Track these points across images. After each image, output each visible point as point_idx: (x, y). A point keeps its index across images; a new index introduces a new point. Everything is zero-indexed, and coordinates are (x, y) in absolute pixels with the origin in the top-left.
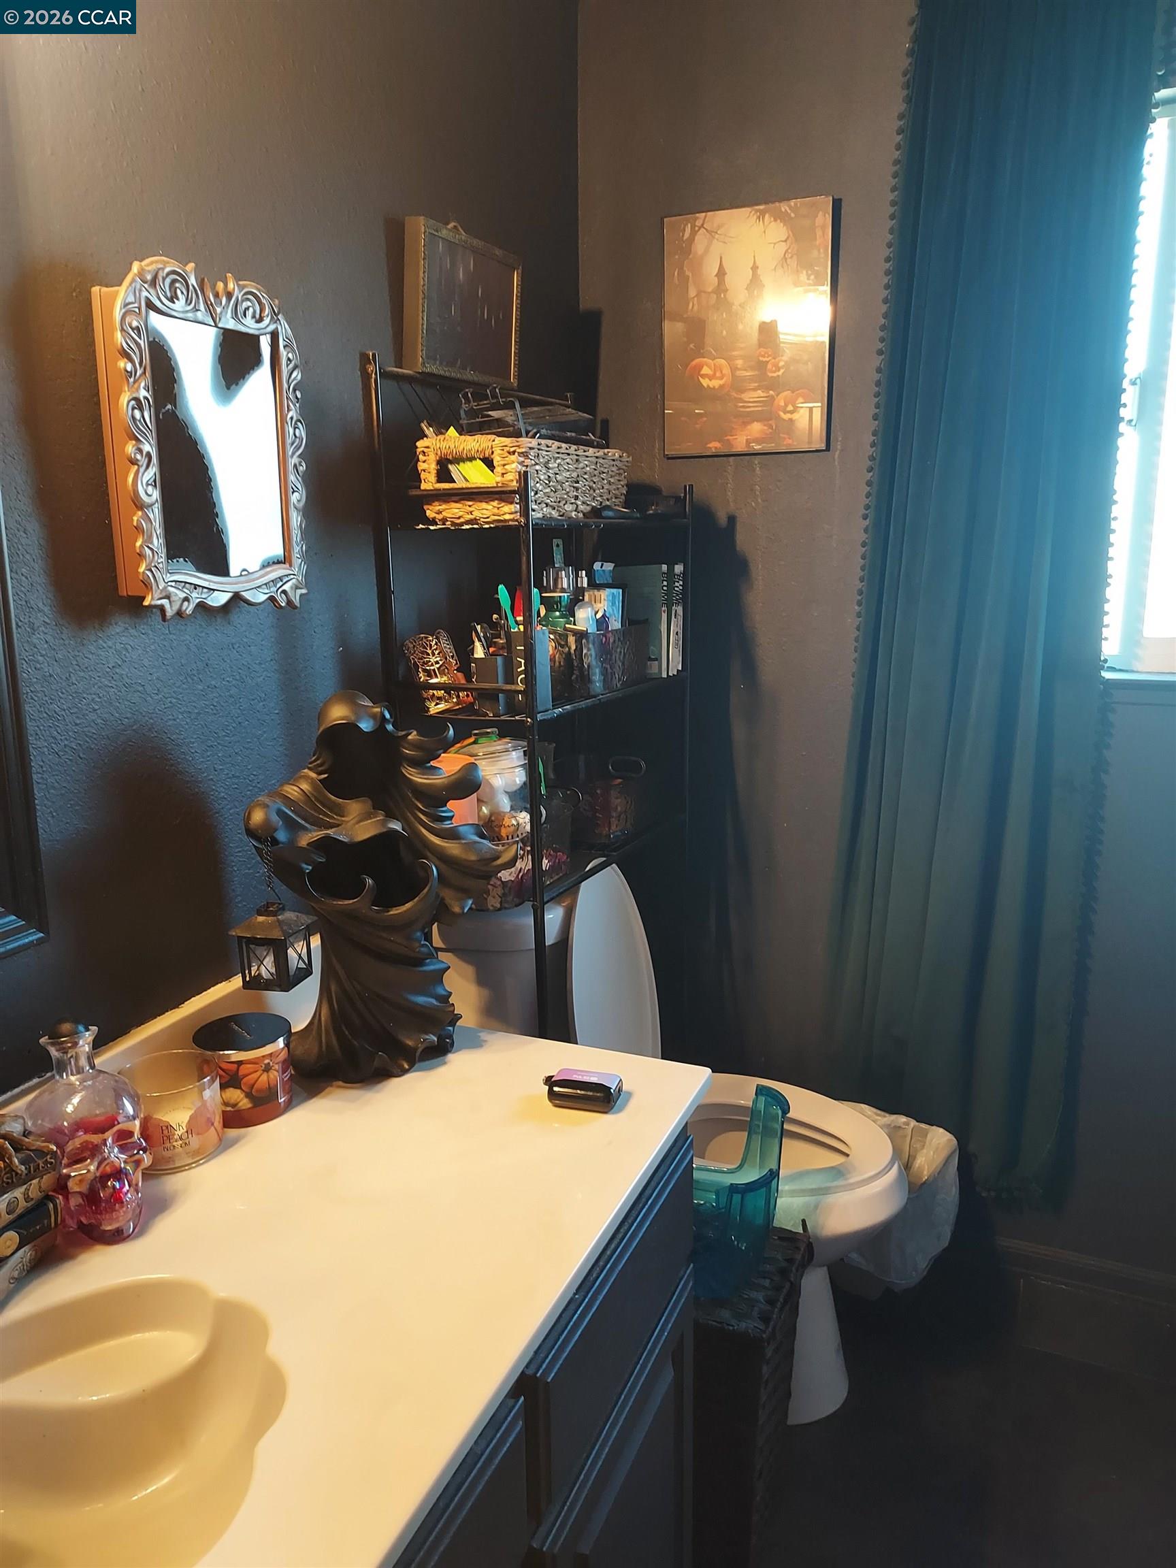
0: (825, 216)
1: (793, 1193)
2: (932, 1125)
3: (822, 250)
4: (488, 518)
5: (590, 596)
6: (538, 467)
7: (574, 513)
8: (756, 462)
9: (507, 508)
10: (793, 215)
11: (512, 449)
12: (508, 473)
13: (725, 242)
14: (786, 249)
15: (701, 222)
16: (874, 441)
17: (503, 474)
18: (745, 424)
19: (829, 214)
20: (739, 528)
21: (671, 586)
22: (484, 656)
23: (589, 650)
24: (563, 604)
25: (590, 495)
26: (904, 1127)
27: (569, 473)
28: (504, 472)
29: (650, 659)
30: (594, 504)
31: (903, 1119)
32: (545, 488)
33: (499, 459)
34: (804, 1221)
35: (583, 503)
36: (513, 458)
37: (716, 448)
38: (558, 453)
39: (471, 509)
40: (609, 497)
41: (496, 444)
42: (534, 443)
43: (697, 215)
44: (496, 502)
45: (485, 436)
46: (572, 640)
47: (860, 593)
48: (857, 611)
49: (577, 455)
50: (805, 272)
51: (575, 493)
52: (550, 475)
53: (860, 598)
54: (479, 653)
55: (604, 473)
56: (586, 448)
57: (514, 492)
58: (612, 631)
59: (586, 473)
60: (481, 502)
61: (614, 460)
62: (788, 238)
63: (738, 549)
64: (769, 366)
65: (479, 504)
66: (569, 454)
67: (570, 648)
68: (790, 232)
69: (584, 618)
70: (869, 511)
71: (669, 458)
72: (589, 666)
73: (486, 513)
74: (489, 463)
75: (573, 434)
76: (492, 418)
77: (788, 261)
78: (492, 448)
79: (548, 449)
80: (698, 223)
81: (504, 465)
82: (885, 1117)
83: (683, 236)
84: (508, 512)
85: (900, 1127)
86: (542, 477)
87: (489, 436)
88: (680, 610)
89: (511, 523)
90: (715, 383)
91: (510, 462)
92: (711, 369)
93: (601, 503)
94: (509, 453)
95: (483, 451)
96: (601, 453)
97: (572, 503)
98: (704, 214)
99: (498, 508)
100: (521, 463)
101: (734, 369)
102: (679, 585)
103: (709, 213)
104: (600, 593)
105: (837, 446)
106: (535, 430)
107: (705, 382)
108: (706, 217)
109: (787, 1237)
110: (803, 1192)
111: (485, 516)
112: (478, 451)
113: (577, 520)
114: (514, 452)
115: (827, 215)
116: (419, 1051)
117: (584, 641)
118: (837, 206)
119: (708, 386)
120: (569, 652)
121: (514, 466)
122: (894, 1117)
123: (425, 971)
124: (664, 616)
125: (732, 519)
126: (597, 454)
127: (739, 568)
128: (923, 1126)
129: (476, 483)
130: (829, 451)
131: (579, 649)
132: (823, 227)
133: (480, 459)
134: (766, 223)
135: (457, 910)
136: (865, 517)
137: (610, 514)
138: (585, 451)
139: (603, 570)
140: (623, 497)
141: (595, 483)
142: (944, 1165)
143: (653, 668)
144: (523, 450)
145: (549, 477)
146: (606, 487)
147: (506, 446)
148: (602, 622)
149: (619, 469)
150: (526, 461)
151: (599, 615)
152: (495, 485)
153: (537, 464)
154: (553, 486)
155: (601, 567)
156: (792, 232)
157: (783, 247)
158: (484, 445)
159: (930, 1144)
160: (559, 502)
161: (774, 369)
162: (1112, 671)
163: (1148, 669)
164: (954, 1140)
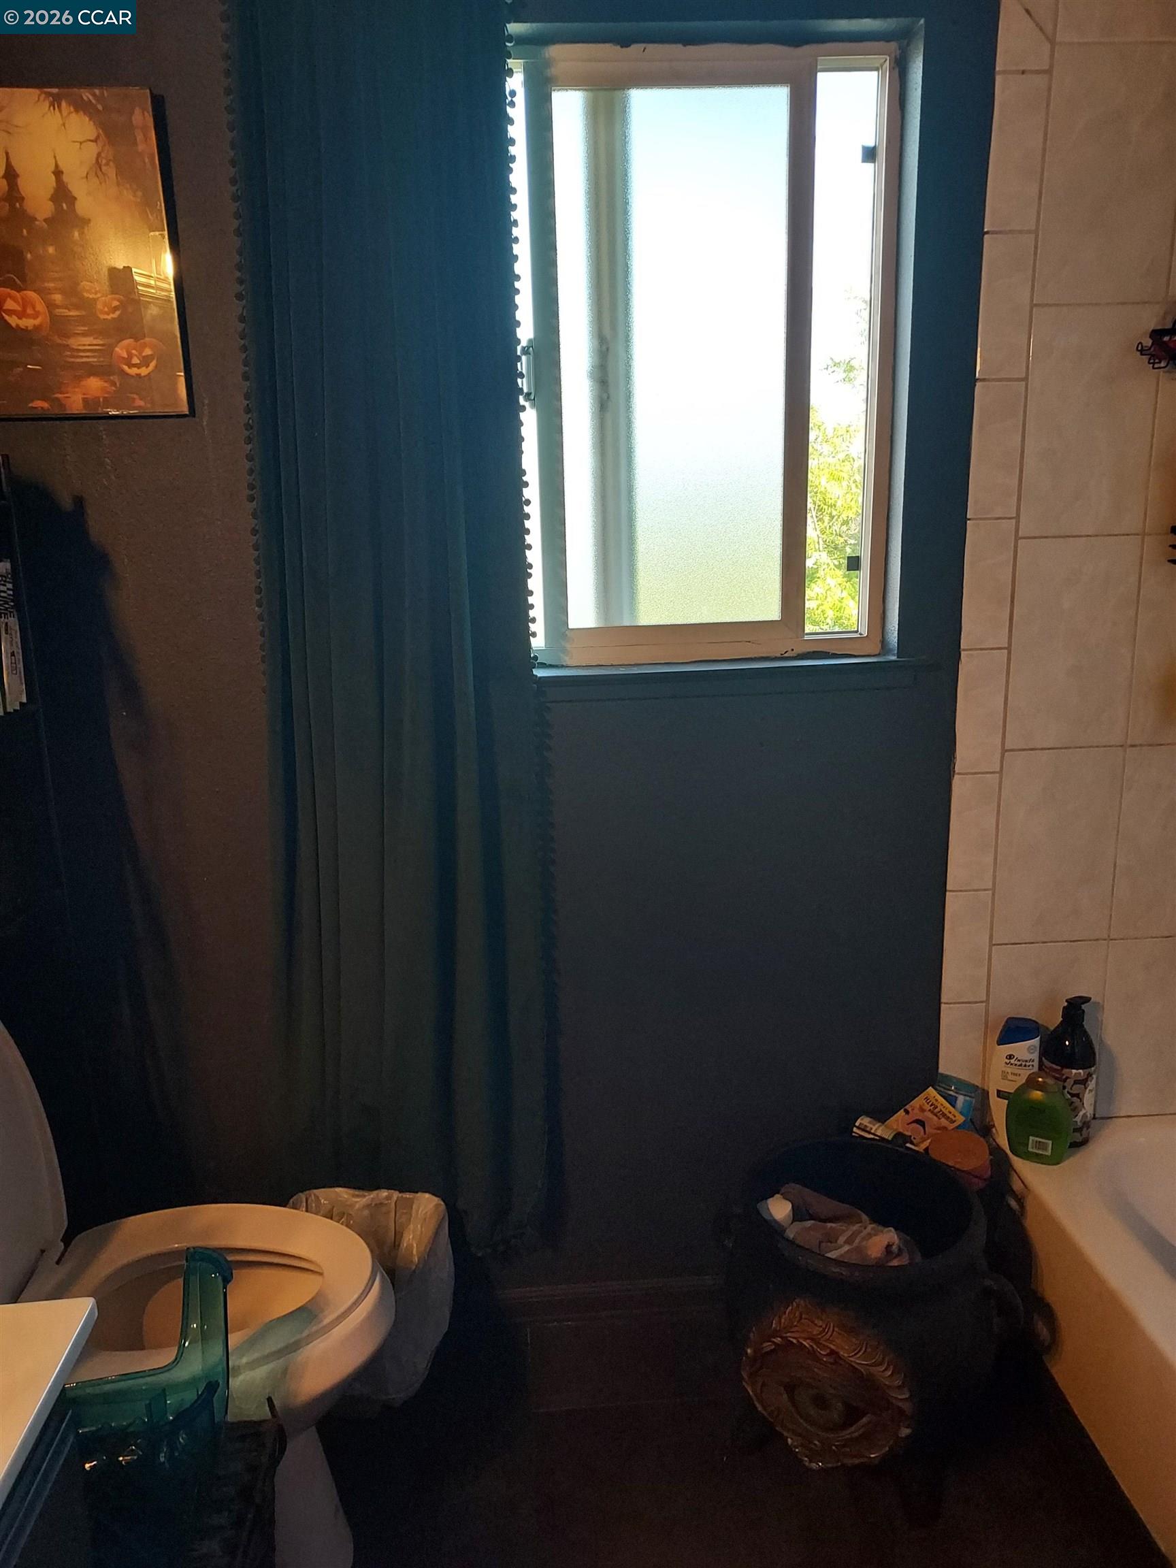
0: (144, 114)
1: (252, 1365)
2: (417, 1192)
3: (148, 163)
8: (103, 428)
10: (99, 107)
13: (9, 133)
14: (98, 152)
16: (248, 405)
18: (78, 378)
19: (148, 112)
26: (386, 1202)
31: (384, 1193)
34: (270, 1400)
37: (42, 408)
48: (258, 613)
50: (128, 186)
53: (259, 597)
62: (98, 137)
64: (99, 305)
68: (101, 131)
70: (254, 491)
77: (104, 168)
82: (365, 1196)
85: (381, 1204)
88: (13, 622)
90: (27, 323)
92: (18, 303)
101: (51, 306)
105: (204, 410)
107: (12, 321)
110: (266, 1359)
115: (146, 114)
118: (158, 104)
119: (18, 326)
122: (374, 1194)
125: (79, 502)
128: (407, 1195)
130: (194, 416)
132: (144, 129)
134: (64, 113)
136: (251, 499)
142: (434, 1239)
156: (103, 129)
157: (93, 149)
159: (417, 1215)
161: (106, 309)
162: (543, 666)
163: (577, 663)
164: (442, 1203)
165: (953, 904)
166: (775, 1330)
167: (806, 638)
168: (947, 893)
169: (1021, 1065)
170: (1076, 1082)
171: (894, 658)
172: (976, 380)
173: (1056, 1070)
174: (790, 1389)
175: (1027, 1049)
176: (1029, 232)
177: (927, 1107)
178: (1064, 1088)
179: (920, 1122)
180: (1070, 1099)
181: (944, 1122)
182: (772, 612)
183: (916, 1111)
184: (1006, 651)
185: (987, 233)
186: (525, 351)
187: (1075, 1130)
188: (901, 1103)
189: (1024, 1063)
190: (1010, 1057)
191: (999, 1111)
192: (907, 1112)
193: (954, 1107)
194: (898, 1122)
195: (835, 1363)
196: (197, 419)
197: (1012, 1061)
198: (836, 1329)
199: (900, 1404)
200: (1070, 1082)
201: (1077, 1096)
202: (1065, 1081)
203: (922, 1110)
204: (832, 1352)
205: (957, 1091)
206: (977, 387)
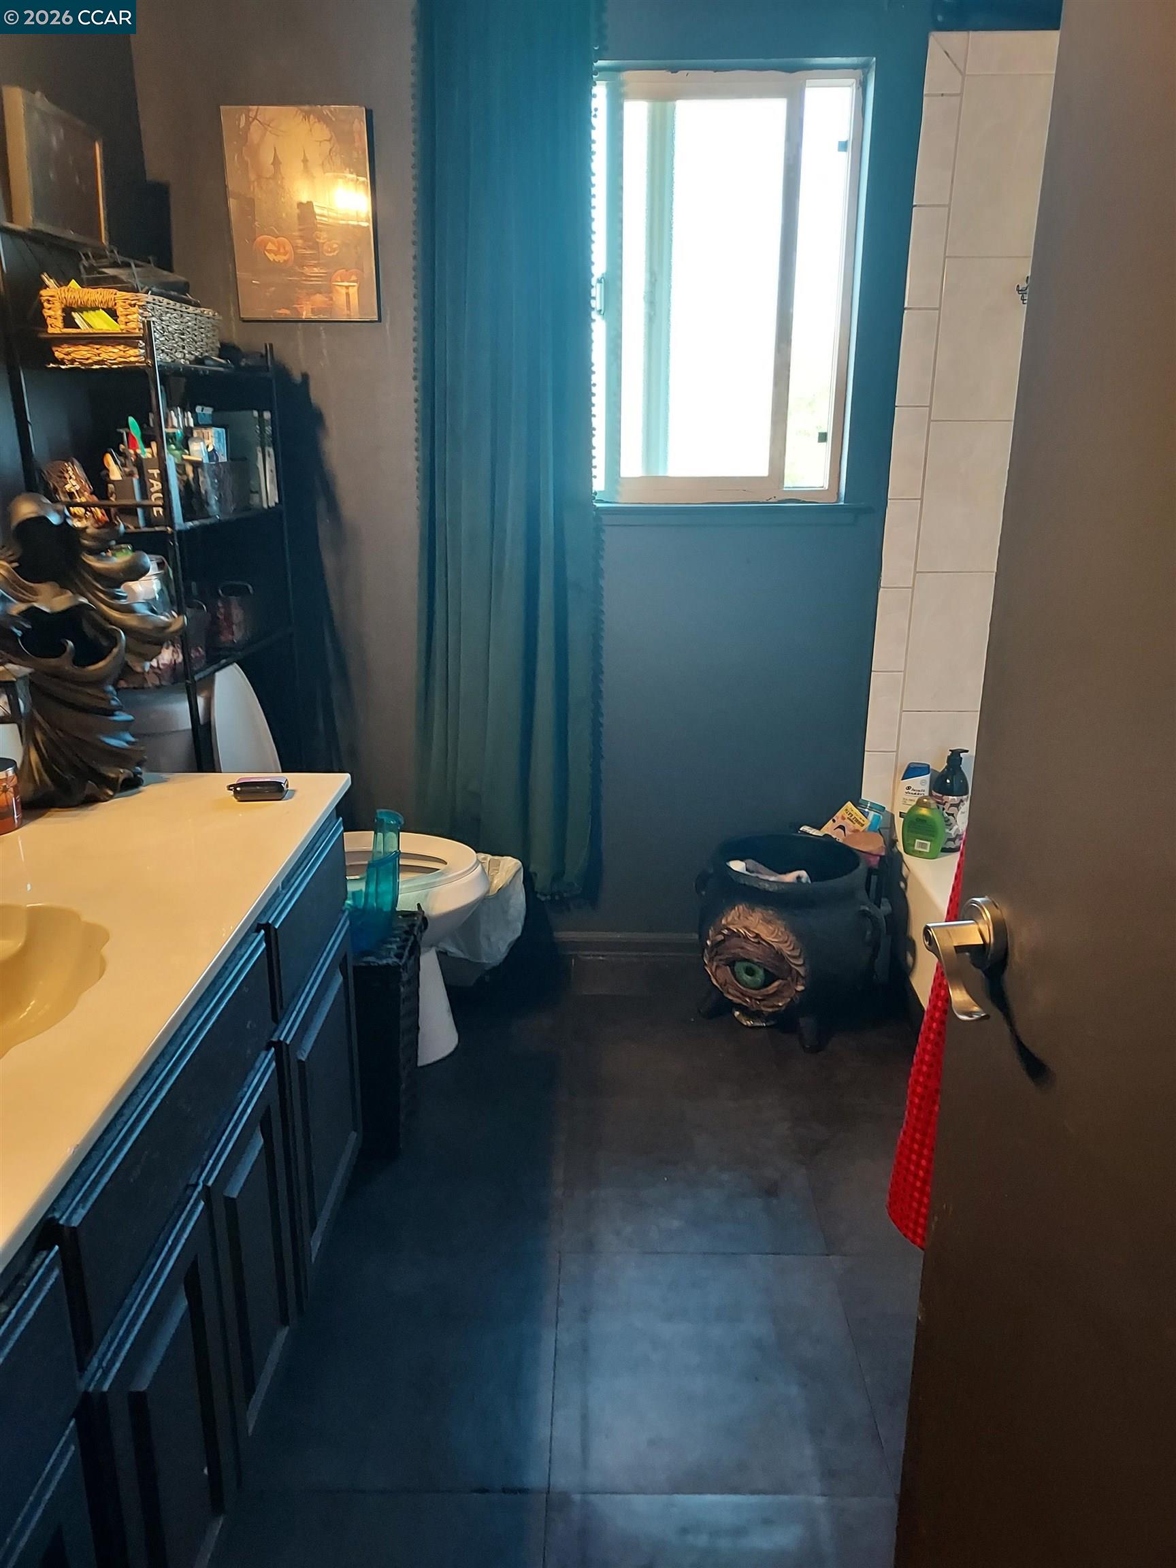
0: (360, 123)
2: (506, 857)
3: (360, 152)
4: (114, 360)
5: (198, 433)
6: (154, 319)
7: (182, 361)
8: (321, 328)
9: (132, 352)
10: (334, 119)
11: (133, 302)
12: (133, 322)
13: (277, 135)
14: (329, 148)
15: (254, 114)
17: (126, 323)
18: (309, 295)
19: (363, 122)
20: (312, 384)
21: (262, 430)
22: (121, 478)
23: (205, 477)
24: (178, 439)
25: (194, 346)
27: (177, 326)
28: (127, 321)
29: (252, 492)
30: (196, 354)
32: (161, 337)
33: (122, 310)
34: (419, 905)
35: (190, 353)
36: (134, 309)
37: (286, 314)
38: (167, 308)
39: (98, 352)
40: (207, 349)
41: (119, 298)
42: (150, 298)
43: (250, 107)
44: (122, 346)
45: (106, 289)
46: (189, 469)
47: (417, 440)
49: (181, 311)
50: (348, 169)
51: (182, 344)
52: (164, 326)
54: (115, 474)
55: (202, 328)
56: (187, 306)
57: (139, 338)
58: (221, 463)
59: (188, 327)
60: (108, 346)
61: (208, 318)
62: (331, 138)
63: (312, 401)
64: (325, 247)
65: (107, 347)
66: (175, 310)
67: (188, 476)
68: (333, 134)
69: (197, 451)
71: (244, 321)
72: (206, 492)
73: (113, 355)
74: (113, 313)
75: (176, 293)
76: (105, 275)
77: (333, 158)
78: (115, 300)
79: (160, 304)
80: (252, 114)
81: (127, 315)
83: (239, 125)
84: (134, 355)
86: (158, 328)
87: (111, 290)
88: (271, 450)
89: (137, 364)
90: (280, 258)
91: (132, 313)
92: (275, 245)
93: (202, 353)
94: (131, 305)
95: (107, 302)
96: (198, 311)
97: (181, 352)
98: (256, 107)
99: (124, 351)
100: (141, 314)
101: (295, 247)
102: (268, 429)
103: (261, 107)
104: (207, 431)
105: (387, 319)
106: (147, 288)
107: (271, 257)
108: (258, 109)
109: (408, 915)
111: (112, 358)
112: (102, 302)
113: (185, 367)
114: (134, 305)
116: (120, 780)
117: (200, 470)
118: (369, 114)
119: (274, 260)
120: (188, 479)
121: (135, 316)
123: (115, 721)
124: (260, 455)
125: (305, 377)
126: (196, 312)
127: (316, 419)
128: (496, 858)
129: (102, 329)
130: (380, 322)
131: (196, 478)
132: (360, 133)
133: (103, 309)
134: (311, 122)
135: (139, 669)
137: (212, 363)
138: (186, 309)
139: (204, 414)
140: (217, 350)
141: (196, 336)
142: (514, 876)
143: (255, 499)
144: (143, 303)
145: (163, 327)
146: (205, 340)
147: (127, 299)
148: (212, 455)
149: (213, 326)
150: (145, 313)
151: (210, 449)
152: (120, 332)
153: (153, 316)
154: (166, 336)
155: (202, 411)
156: (335, 133)
157: (327, 146)
158: (107, 297)
159: (503, 868)
160: (171, 350)
161: (329, 250)
162: (601, 501)
163: (625, 499)
164: (519, 862)
165: (877, 681)
166: (724, 925)
167: (785, 489)
168: (872, 673)
169: (915, 794)
170: (952, 805)
171: (842, 503)
172: (904, 309)
173: (939, 798)
174: (731, 963)
175: (921, 784)
176: (944, 206)
177: (847, 816)
178: (944, 809)
179: (842, 827)
180: (946, 817)
181: (857, 826)
182: (763, 471)
183: (840, 819)
184: (920, 501)
185: (915, 206)
186: (599, 281)
187: (949, 840)
188: (830, 815)
189: (917, 793)
190: (909, 788)
191: (899, 823)
192: (834, 821)
193: (866, 818)
194: (829, 829)
195: (759, 943)
196: (382, 323)
197: (910, 791)
198: (761, 921)
199: (797, 968)
200: (948, 805)
201: (952, 815)
202: (944, 804)
203: (843, 818)
204: (757, 936)
205: (871, 808)
206: (905, 314)
